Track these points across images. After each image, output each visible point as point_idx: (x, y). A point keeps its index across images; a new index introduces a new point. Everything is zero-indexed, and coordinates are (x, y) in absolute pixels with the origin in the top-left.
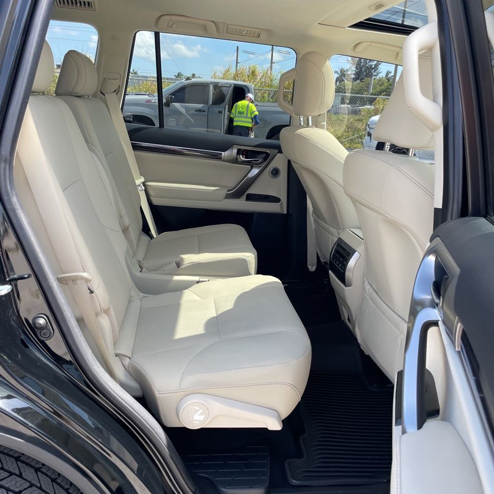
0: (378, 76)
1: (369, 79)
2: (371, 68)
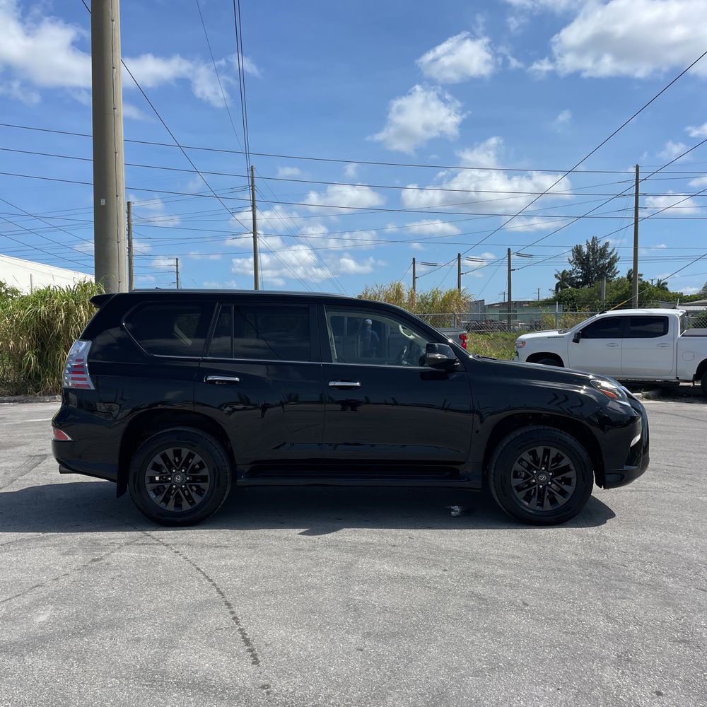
0: (615, 277)
1: (600, 282)
2: (604, 268)
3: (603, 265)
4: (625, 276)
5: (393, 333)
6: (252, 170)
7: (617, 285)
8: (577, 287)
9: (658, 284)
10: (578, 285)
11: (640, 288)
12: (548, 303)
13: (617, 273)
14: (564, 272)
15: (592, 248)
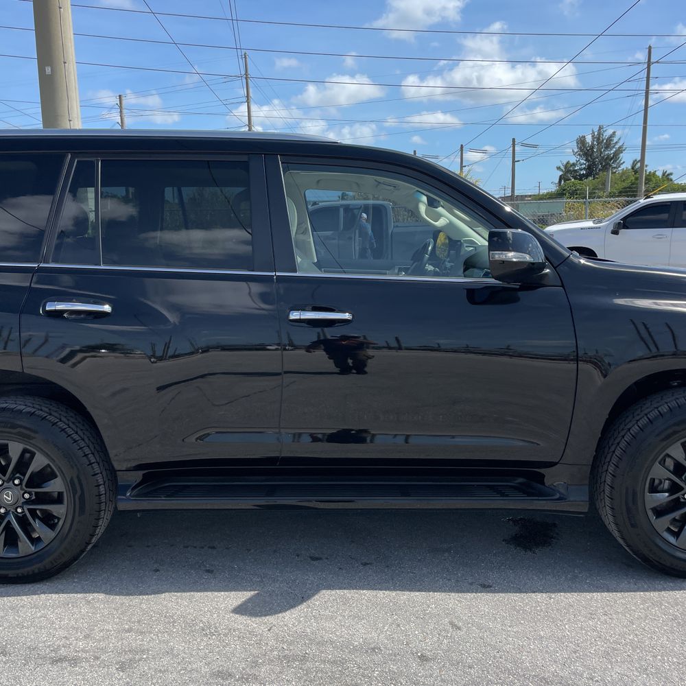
0: (620, 169)
1: (605, 173)
2: (609, 158)
3: (608, 155)
4: (630, 168)
5: (397, 227)
6: (245, 57)
7: (621, 177)
8: (581, 179)
9: (664, 174)
10: (581, 177)
11: (646, 179)
12: (551, 196)
13: (622, 164)
14: (568, 163)
15: (598, 138)
